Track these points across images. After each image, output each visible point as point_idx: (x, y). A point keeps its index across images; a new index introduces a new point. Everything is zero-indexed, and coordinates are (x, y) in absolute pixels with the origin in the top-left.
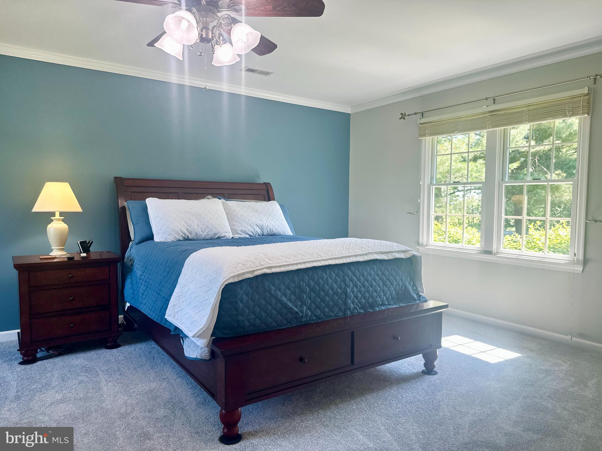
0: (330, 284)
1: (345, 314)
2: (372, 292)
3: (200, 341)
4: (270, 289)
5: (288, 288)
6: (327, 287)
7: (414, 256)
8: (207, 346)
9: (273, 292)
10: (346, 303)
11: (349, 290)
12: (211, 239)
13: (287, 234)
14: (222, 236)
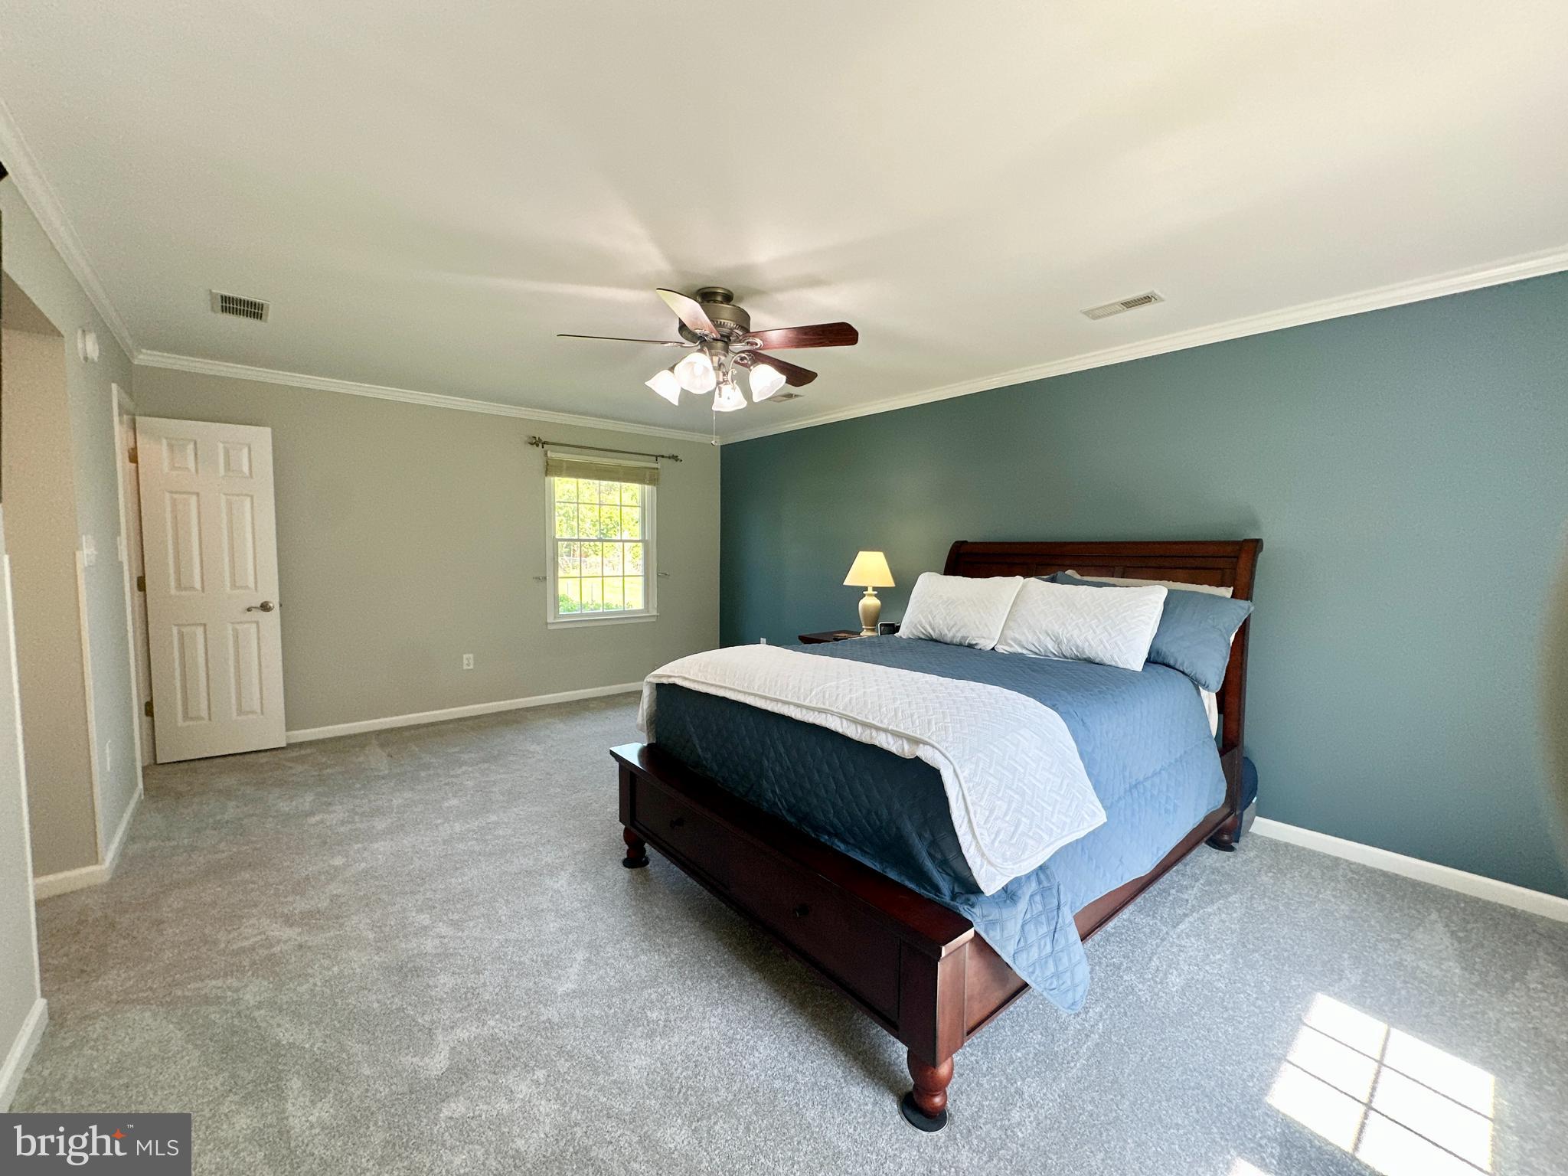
0: (741, 736)
5: (697, 714)
6: (736, 739)
10: (759, 784)
11: (766, 762)
12: (960, 645)
13: (1121, 666)
14: (974, 642)
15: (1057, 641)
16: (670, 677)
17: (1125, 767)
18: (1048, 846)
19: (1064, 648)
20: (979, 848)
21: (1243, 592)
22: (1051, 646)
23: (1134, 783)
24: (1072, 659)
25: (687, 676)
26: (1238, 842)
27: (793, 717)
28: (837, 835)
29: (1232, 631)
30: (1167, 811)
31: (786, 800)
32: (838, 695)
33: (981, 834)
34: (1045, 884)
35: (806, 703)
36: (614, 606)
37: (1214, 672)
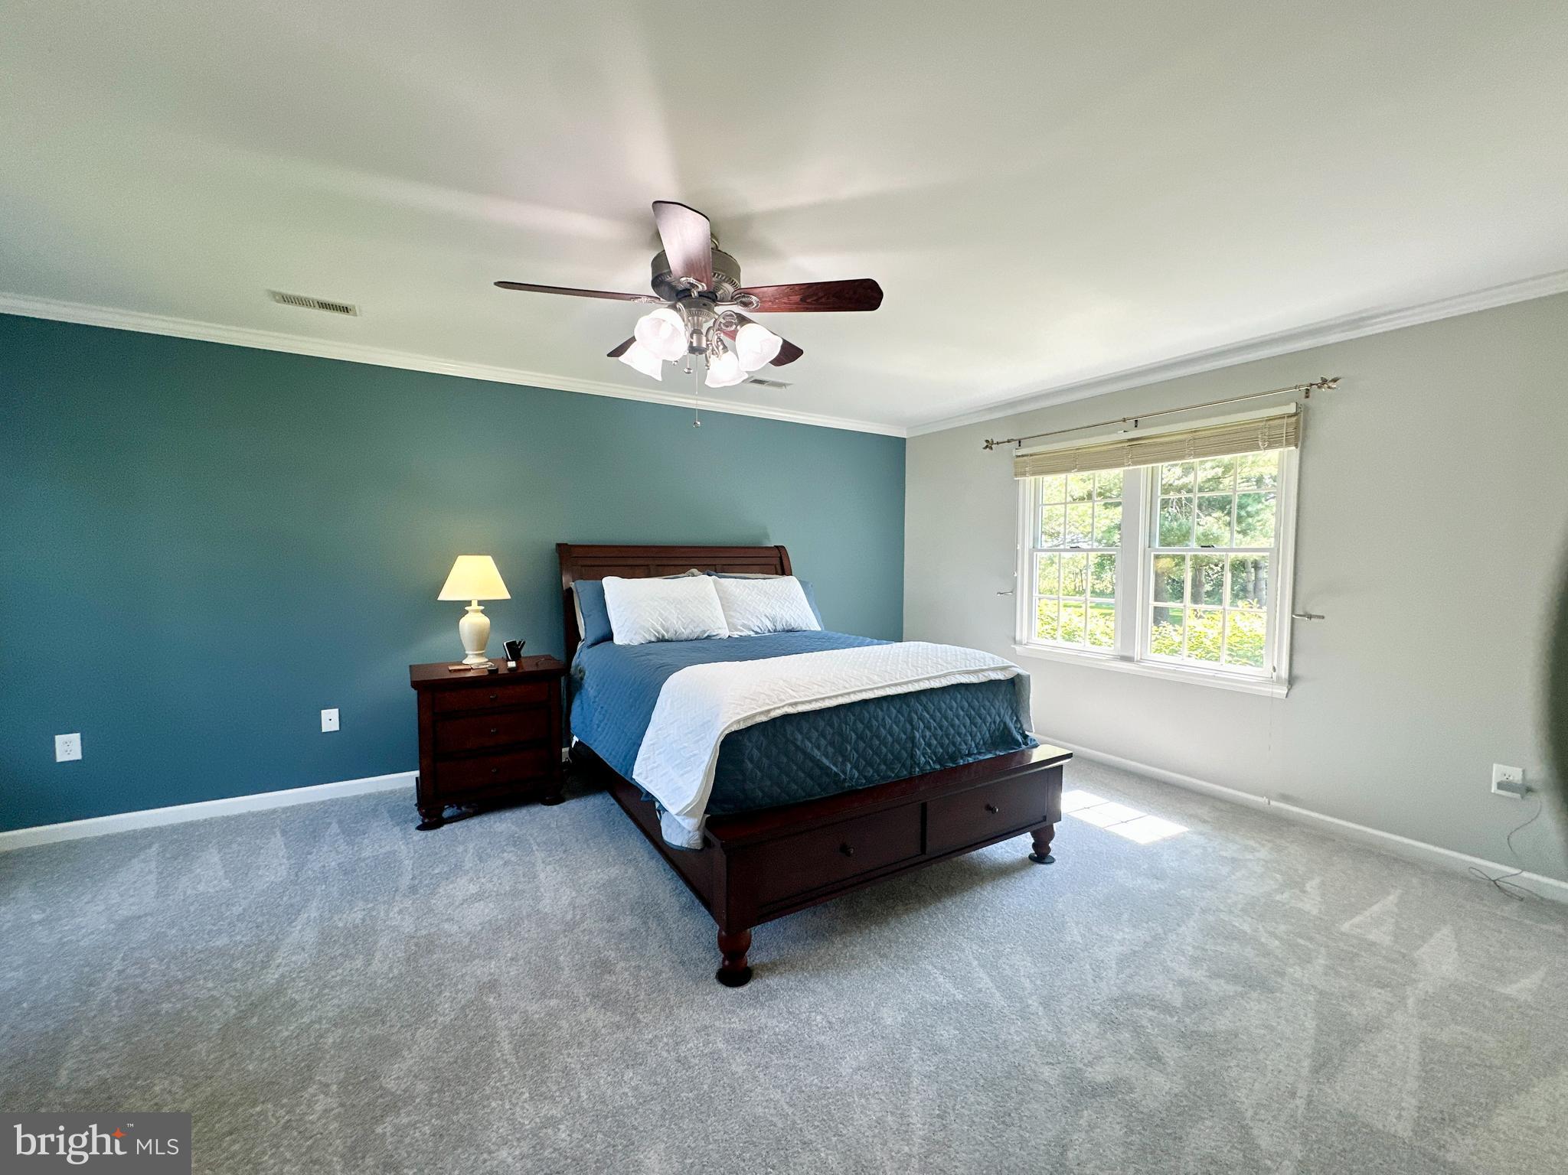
0: (888, 727)
1: (910, 773)
2: (954, 736)
3: (687, 821)
4: (796, 739)
5: (823, 735)
6: (883, 732)
7: (1018, 675)
8: (699, 829)
9: (799, 743)
10: (912, 756)
11: (917, 735)
31: (935, 754)
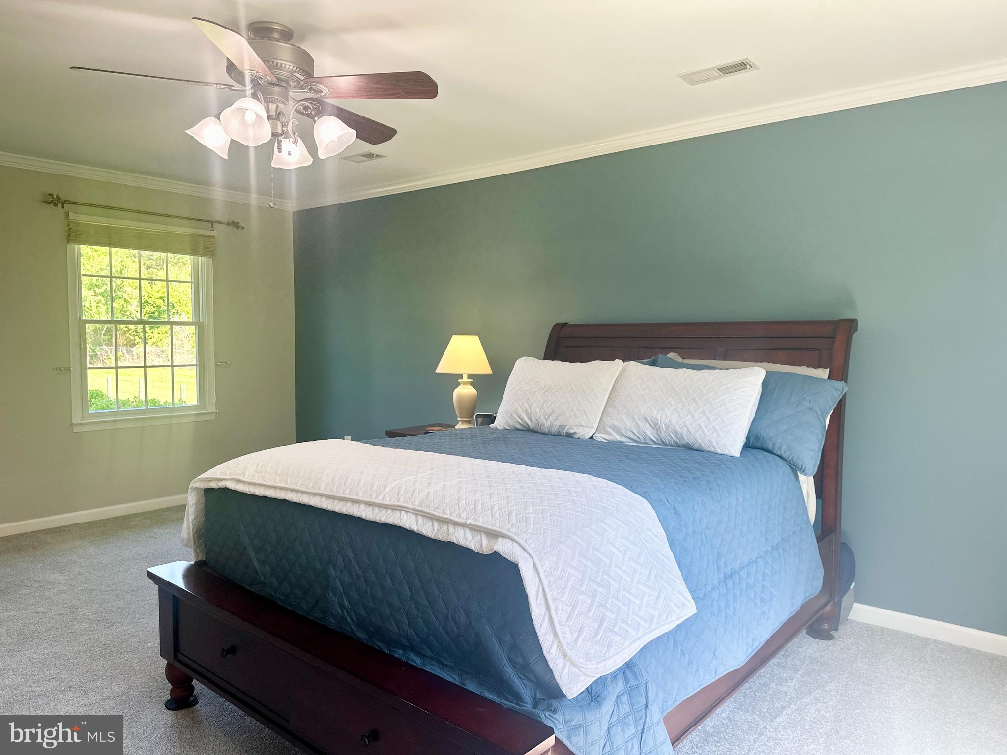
12: (558, 435)
13: (720, 451)
14: (572, 431)
15: (656, 427)
16: (222, 480)
17: (719, 556)
18: (634, 641)
19: (663, 434)
20: (560, 647)
21: (839, 373)
22: (650, 432)
23: (729, 573)
24: (671, 446)
25: (241, 478)
26: (837, 630)
27: (364, 517)
28: (412, 648)
29: (828, 413)
30: (762, 600)
31: (355, 614)
32: (414, 490)
33: (563, 633)
34: (633, 682)
35: (378, 501)
36: (162, 403)
37: (810, 457)
